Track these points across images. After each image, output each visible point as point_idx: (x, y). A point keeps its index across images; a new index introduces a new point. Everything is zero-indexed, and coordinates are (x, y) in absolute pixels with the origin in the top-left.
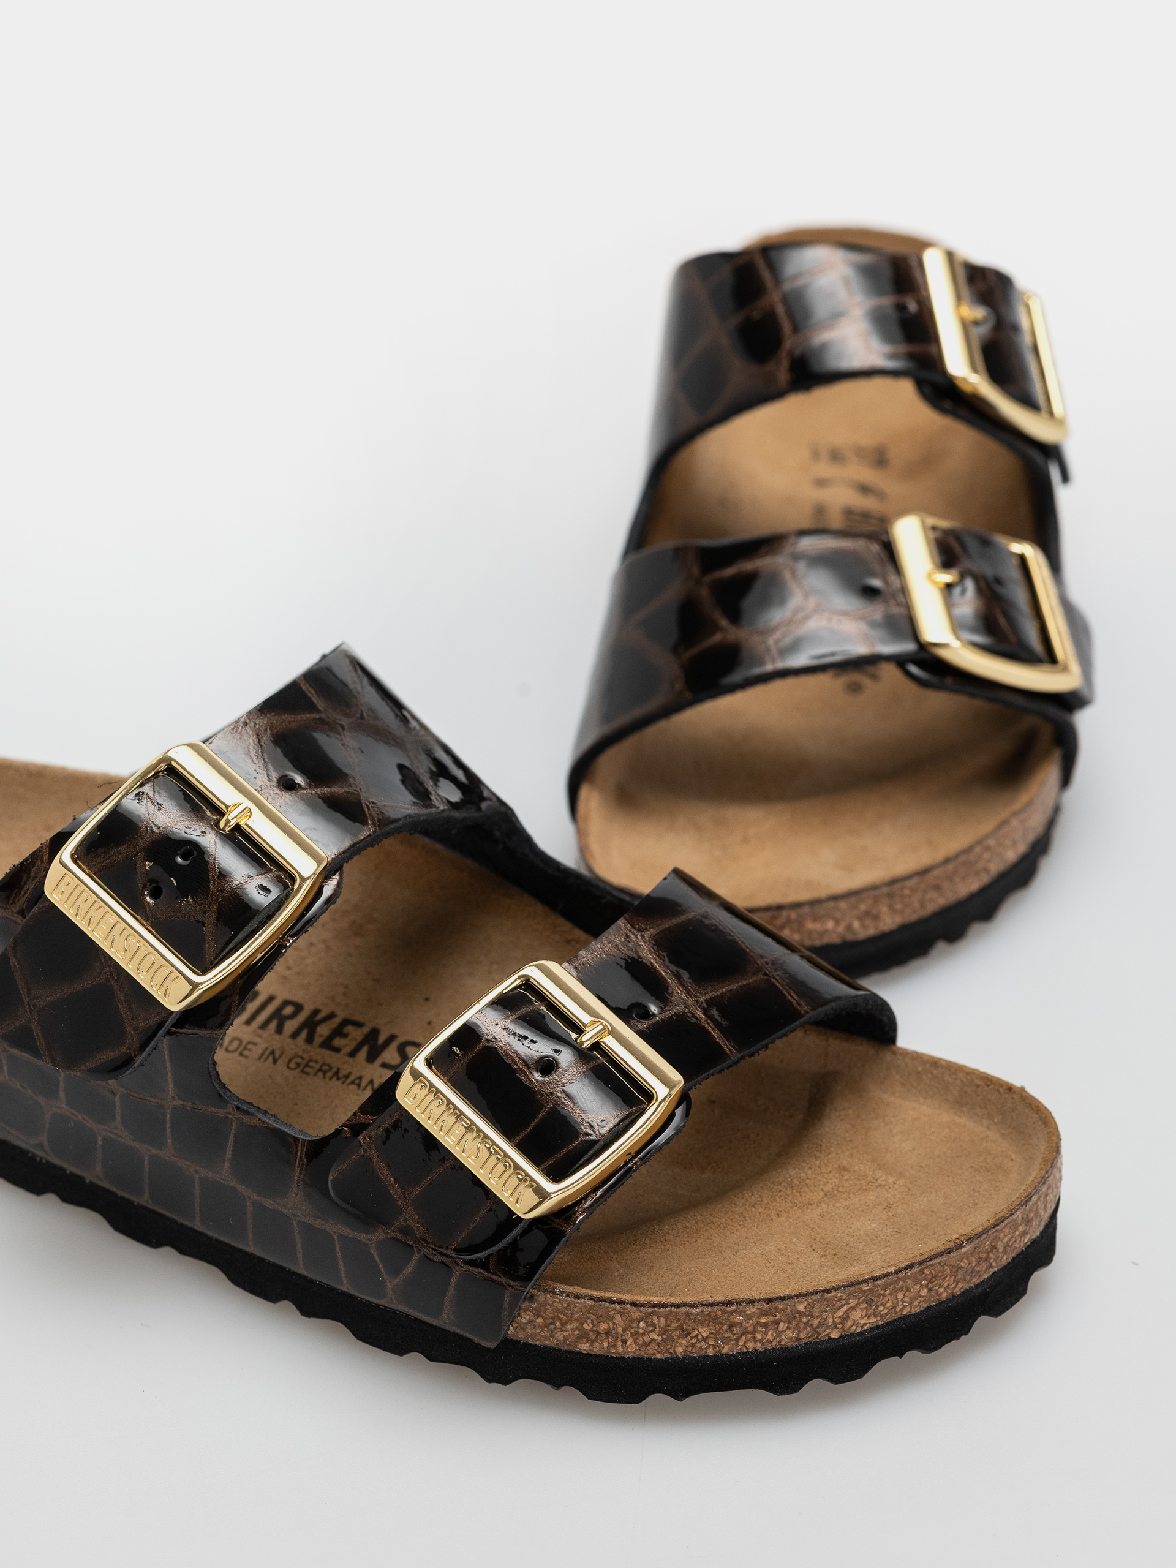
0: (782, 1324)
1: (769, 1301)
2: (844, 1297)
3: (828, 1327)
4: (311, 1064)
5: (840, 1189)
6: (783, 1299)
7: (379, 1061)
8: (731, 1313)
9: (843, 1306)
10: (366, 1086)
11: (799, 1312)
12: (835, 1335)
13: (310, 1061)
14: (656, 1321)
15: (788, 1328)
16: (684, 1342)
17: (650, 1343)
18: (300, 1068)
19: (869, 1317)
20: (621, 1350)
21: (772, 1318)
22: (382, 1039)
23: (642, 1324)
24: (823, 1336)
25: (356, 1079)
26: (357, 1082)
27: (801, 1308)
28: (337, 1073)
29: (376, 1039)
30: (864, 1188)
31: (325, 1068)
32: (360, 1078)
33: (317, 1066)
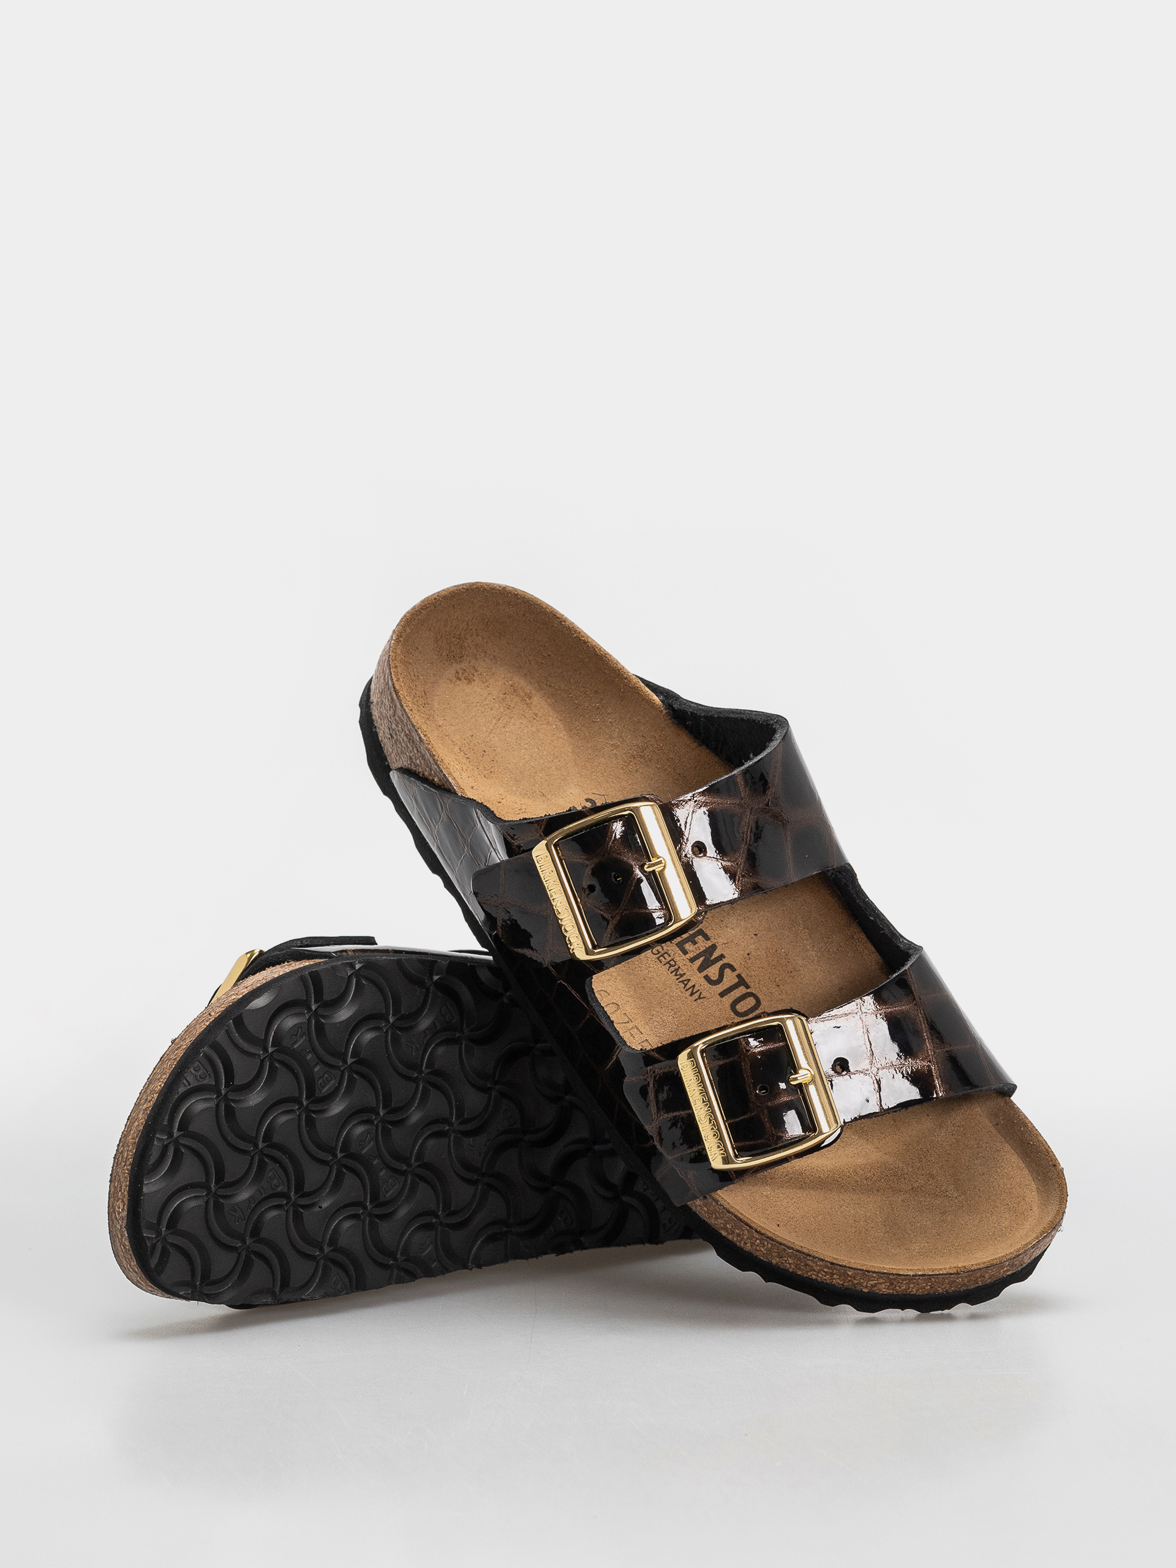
0: (835, 1276)
1: (832, 1264)
2: (877, 1277)
3: (862, 1286)
4: (666, 955)
5: (922, 1189)
6: (841, 1266)
7: (704, 973)
8: (809, 1260)
9: (874, 1280)
10: (689, 988)
11: (848, 1275)
12: (865, 1290)
13: (666, 953)
14: (766, 1244)
15: (838, 1278)
16: (778, 1259)
17: (759, 1251)
18: (658, 955)
19: (889, 1290)
20: (742, 1245)
21: (831, 1271)
22: (716, 955)
23: (758, 1241)
24: (859, 1288)
25: (685, 980)
26: (686, 982)
27: (850, 1273)
28: (677, 970)
29: (711, 955)
30: (937, 1193)
31: (672, 963)
32: (689, 980)
33: (669, 959)
